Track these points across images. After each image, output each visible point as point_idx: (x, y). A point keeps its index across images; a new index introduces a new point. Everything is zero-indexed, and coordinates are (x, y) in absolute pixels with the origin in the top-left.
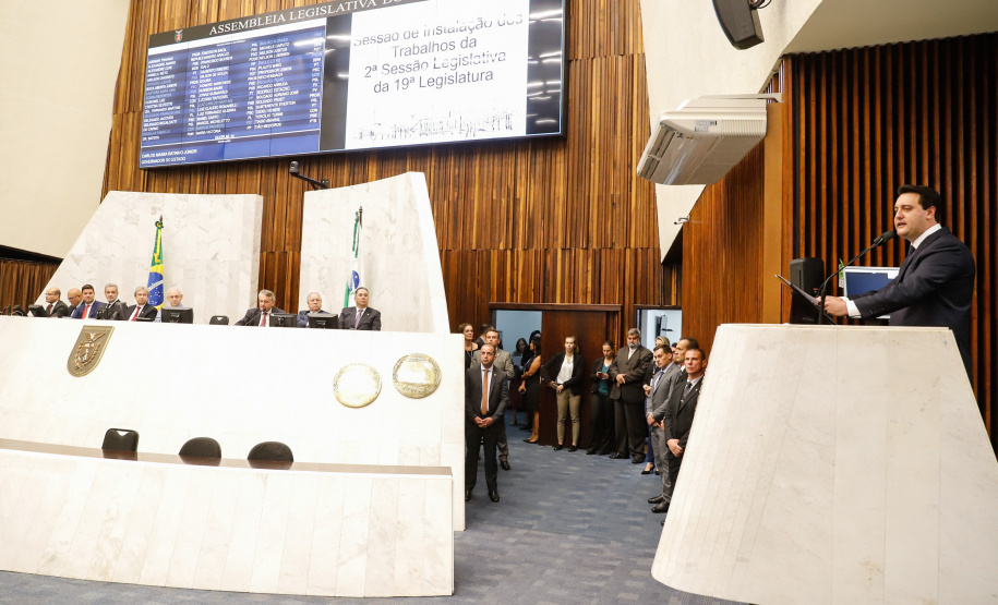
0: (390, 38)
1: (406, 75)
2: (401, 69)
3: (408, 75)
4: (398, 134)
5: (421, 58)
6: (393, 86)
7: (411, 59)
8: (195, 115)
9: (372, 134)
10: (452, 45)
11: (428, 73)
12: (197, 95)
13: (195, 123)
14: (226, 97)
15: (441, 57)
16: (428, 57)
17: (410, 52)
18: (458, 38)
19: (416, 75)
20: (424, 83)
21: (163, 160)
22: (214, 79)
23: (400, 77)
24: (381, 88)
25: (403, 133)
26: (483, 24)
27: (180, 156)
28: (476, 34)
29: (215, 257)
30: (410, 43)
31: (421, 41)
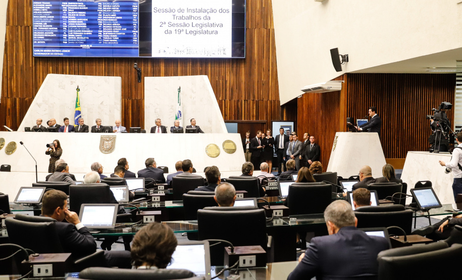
0: (171, 11)
1: (179, 28)
2: (177, 25)
3: (181, 28)
4: (177, 53)
5: (187, 22)
6: (174, 32)
7: (182, 22)
8: (67, 33)
9: (165, 51)
10: (199, 18)
11: (190, 29)
12: (67, 24)
13: (67, 38)
14: (85, 27)
15: (195, 22)
16: (189, 22)
17: (181, 18)
18: (202, 15)
19: (185, 28)
20: (188, 32)
21: (49, 54)
22: (77, 17)
23: (177, 28)
24: (168, 32)
25: (179, 52)
26: (212, 11)
27: (60, 52)
28: (210, 15)
29: (102, 103)
30: (181, 14)
31: (186, 14)
